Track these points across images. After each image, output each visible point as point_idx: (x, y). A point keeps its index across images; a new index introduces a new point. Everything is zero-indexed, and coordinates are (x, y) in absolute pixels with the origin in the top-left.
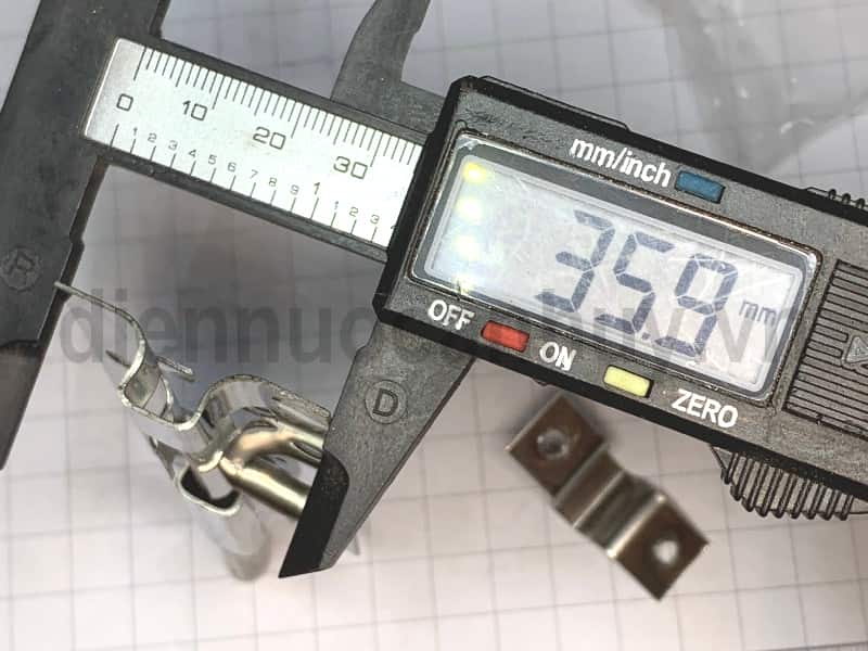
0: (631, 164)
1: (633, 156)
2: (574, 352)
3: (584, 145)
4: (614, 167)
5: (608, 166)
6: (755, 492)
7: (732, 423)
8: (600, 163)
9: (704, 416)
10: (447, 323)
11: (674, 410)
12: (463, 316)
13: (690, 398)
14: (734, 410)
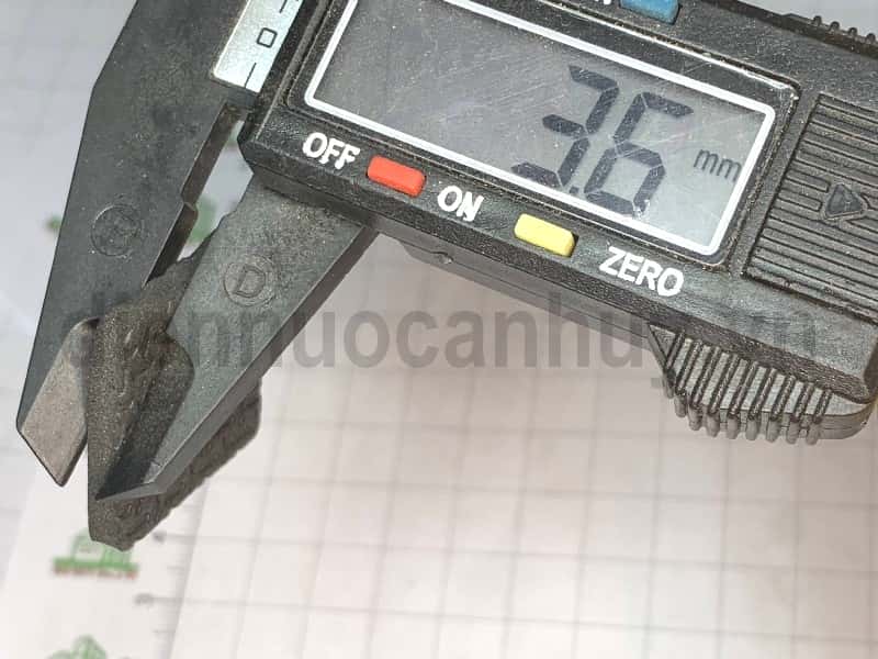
7: (675, 291)
9: (639, 282)
10: (324, 160)
11: (600, 272)
12: (345, 152)
13: (623, 259)
14: (679, 275)
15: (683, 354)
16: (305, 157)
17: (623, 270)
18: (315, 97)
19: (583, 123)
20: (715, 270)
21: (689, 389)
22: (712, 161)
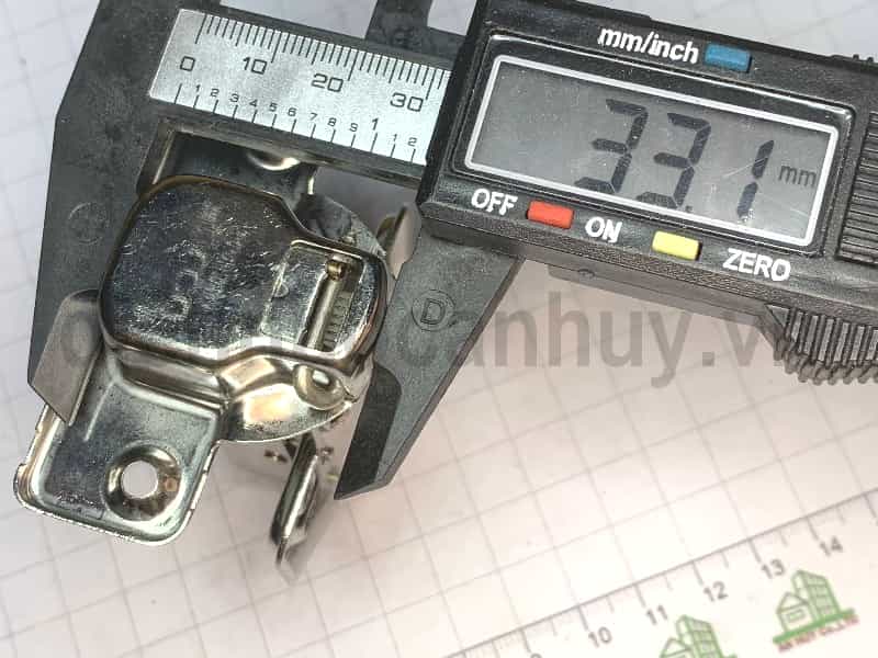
0: (658, 46)
1: (659, 39)
3: (611, 33)
4: (643, 50)
5: (637, 49)
7: (785, 277)
8: (629, 48)
9: (756, 272)
10: (490, 209)
11: (726, 270)
12: (506, 200)
13: (741, 256)
14: (786, 264)
15: (798, 324)
16: (474, 208)
17: (741, 265)
18: (472, 161)
19: (686, 156)
20: (812, 257)
21: (807, 351)
22: (792, 173)
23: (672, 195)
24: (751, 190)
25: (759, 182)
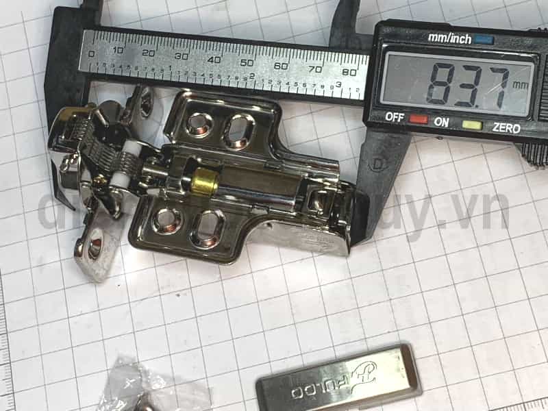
0: (454, 38)
1: (455, 35)
2: (448, 119)
3: (433, 35)
4: (448, 41)
5: (445, 41)
6: (535, 157)
7: (519, 131)
8: (442, 41)
9: (507, 131)
10: (394, 120)
11: (493, 132)
12: (400, 116)
13: (499, 126)
14: (518, 126)
15: (527, 150)
16: (386, 121)
17: (500, 129)
18: (383, 101)
19: (473, 83)
20: (529, 121)
21: (532, 159)
22: (518, 84)
23: (468, 101)
24: (502, 95)
25: (506, 90)
